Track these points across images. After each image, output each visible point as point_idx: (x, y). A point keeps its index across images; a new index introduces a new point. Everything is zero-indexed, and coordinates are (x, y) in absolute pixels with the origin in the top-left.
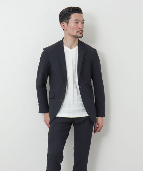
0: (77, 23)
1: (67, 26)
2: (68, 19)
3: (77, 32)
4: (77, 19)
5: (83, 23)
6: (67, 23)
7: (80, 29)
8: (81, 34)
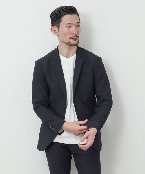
0: (70, 27)
1: (59, 31)
2: (59, 22)
3: (70, 38)
4: (69, 22)
5: (79, 26)
6: (59, 28)
7: (74, 35)
8: (75, 40)
